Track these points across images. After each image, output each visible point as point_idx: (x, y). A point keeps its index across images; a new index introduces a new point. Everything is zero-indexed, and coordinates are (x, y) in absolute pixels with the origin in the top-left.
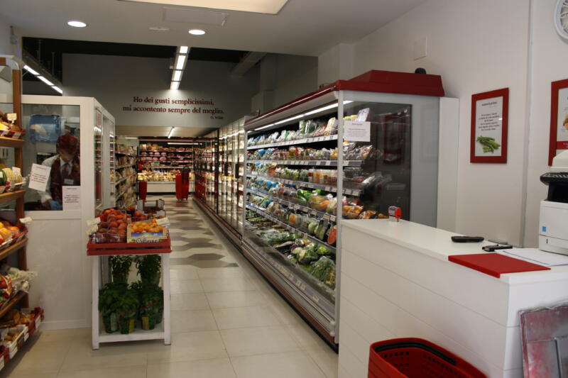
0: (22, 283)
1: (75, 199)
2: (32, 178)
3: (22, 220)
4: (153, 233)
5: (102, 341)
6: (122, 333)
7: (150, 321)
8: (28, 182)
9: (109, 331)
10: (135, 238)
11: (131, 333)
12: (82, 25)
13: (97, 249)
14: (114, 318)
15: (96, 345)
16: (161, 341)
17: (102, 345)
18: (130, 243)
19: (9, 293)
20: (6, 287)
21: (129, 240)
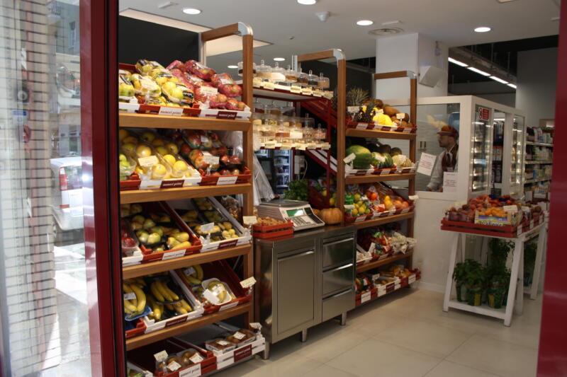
0: (401, 245)
1: (452, 184)
2: (420, 164)
3: (411, 198)
4: (498, 217)
5: (451, 306)
6: (469, 304)
7: (495, 300)
8: (417, 166)
9: (459, 300)
10: (482, 220)
11: (477, 306)
12: (486, 29)
13: (450, 226)
14: (464, 289)
15: (446, 308)
16: (501, 321)
17: (451, 309)
18: (477, 224)
19: (387, 250)
20: (385, 245)
21: (476, 222)
